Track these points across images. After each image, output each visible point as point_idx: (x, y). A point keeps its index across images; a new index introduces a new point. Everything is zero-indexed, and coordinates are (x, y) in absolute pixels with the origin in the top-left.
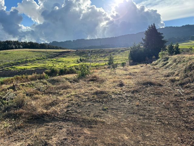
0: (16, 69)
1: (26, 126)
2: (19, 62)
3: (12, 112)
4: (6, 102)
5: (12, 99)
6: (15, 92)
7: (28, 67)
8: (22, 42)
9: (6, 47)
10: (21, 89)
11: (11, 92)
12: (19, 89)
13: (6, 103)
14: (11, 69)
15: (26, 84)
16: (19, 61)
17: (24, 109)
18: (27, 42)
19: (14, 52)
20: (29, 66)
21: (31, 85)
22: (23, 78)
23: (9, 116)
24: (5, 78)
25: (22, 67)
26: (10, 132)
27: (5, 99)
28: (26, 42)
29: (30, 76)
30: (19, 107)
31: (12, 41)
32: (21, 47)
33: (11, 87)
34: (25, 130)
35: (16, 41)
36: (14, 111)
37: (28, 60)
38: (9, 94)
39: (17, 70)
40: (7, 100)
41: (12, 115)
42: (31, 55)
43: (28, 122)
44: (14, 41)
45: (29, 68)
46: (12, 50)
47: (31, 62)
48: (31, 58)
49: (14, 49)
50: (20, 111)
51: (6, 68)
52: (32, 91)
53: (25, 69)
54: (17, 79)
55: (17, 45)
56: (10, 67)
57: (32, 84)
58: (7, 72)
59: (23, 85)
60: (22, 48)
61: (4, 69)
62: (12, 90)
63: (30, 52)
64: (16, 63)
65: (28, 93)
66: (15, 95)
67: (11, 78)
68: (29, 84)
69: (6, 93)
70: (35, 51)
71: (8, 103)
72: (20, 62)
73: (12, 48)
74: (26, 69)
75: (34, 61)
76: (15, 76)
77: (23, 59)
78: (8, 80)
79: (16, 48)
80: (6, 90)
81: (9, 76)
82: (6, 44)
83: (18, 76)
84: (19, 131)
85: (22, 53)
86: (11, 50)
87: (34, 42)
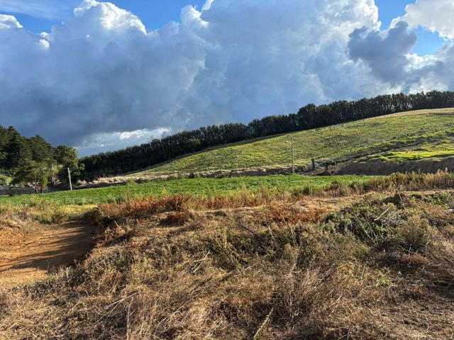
0: (396, 157)
1: (430, 297)
2: (403, 143)
3: (397, 254)
4: (383, 229)
5: (395, 226)
6: (400, 211)
7: (423, 154)
8: (411, 96)
9: (377, 110)
10: (414, 207)
11: (392, 210)
12: (409, 206)
13: (381, 232)
14: (384, 157)
15: (426, 196)
16: (402, 141)
17: (425, 256)
18: (425, 94)
19: (393, 119)
20: (425, 152)
21: (439, 200)
22: (410, 179)
23: (389, 263)
24: (372, 177)
25: (410, 154)
26: (393, 298)
27: (379, 223)
28: (423, 93)
29: (429, 177)
30: (412, 246)
31: (389, 96)
32: (410, 106)
33: (391, 198)
34: (429, 306)
35: (398, 95)
36: (401, 255)
37: (424, 136)
38: (388, 212)
39: (397, 161)
40: (384, 226)
41: (395, 262)
42: (434, 124)
43: (436, 290)
44: (393, 95)
45: (425, 156)
46: (389, 116)
47: (432, 142)
48: (433, 133)
49: (393, 113)
50: (415, 257)
51: (373, 155)
52: (442, 214)
53: (415, 159)
54: (398, 180)
55: (400, 103)
56: (383, 153)
57: (441, 198)
58: (376, 163)
59: (418, 197)
60: (410, 110)
61: (370, 158)
62: (392, 204)
63: (431, 118)
64: (395, 144)
65: (431, 217)
66: (402, 217)
67: (384, 177)
68: (432, 196)
69: (382, 210)
70: (445, 112)
71: (385, 234)
72: (405, 141)
73: (389, 112)
74: (419, 159)
75: (442, 138)
76: (394, 174)
77: (411, 135)
78: (378, 183)
79: (398, 110)
80: (382, 204)
81: (380, 173)
82: (376, 103)
83: (401, 175)
84: (413, 303)
85: (410, 121)
86: (386, 116)
87: (442, 92)
